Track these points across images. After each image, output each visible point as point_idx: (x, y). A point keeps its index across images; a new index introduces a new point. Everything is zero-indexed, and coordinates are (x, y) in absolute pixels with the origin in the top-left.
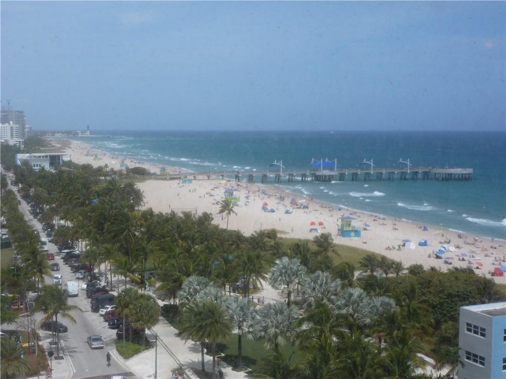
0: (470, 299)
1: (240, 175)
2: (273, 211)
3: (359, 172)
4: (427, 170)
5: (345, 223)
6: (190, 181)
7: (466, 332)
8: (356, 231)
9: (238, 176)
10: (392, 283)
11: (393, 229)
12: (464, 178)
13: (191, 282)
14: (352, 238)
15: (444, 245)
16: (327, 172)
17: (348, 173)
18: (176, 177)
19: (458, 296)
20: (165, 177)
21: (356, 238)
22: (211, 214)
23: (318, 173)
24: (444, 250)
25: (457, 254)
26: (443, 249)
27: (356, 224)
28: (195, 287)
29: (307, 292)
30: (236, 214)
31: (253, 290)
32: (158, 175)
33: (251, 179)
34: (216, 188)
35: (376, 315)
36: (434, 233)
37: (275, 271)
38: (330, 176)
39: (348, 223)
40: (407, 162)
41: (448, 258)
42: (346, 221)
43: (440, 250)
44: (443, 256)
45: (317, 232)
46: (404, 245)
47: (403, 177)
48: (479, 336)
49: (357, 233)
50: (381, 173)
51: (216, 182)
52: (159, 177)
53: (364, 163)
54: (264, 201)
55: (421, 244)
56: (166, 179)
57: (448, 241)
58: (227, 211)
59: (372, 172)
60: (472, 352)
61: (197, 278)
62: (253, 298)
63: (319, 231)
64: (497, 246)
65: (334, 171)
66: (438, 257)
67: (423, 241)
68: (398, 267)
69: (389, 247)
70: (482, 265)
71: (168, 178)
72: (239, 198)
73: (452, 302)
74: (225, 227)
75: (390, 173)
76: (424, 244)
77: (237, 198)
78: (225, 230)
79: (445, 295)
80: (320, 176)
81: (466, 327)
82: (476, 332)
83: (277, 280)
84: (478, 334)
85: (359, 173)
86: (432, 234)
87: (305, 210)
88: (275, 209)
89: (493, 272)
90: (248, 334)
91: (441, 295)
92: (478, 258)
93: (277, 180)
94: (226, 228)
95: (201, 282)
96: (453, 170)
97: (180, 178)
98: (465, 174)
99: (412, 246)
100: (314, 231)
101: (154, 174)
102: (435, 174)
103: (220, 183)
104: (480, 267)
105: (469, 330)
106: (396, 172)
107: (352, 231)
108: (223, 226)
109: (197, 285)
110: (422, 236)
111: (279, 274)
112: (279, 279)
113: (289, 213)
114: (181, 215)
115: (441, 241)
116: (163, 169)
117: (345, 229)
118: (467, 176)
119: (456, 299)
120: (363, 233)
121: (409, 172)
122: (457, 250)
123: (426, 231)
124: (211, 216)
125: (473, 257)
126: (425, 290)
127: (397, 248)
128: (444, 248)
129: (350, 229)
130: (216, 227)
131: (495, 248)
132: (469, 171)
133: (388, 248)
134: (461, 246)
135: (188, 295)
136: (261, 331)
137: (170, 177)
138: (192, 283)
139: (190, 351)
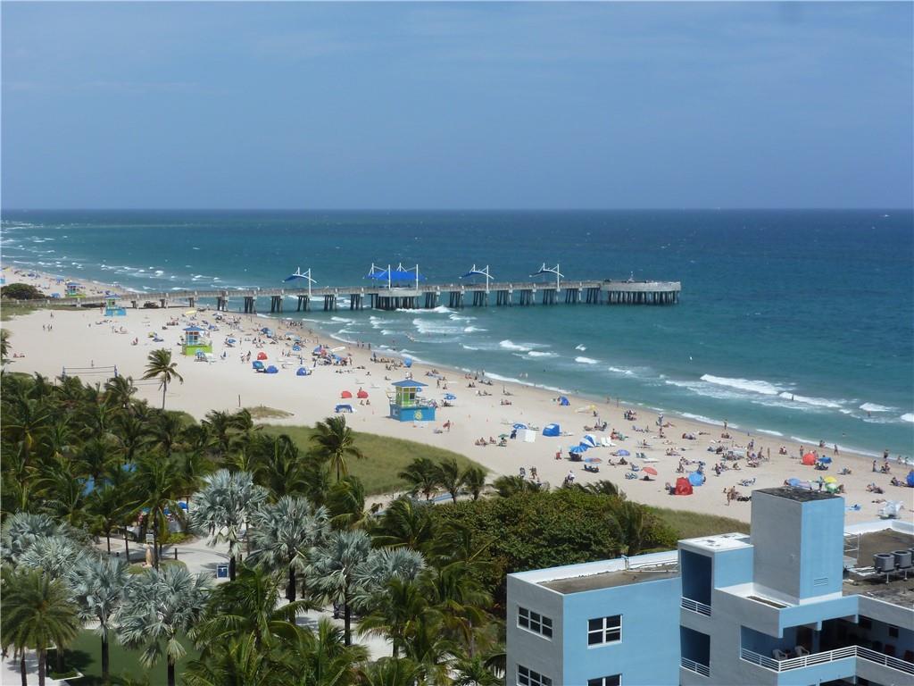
1: (226, 298)
2: (273, 370)
3: (464, 290)
4: (595, 286)
5: (403, 392)
6: (122, 311)
7: (519, 626)
8: (425, 409)
9: (224, 301)
10: (443, 517)
11: (502, 404)
12: (662, 301)
13: (19, 525)
14: (416, 422)
15: (591, 435)
16: (400, 292)
17: (442, 293)
18: (95, 302)
19: (570, 541)
20: (74, 303)
21: (426, 423)
22: (130, 379)
23: (383, 294)
24: (590, 444)
25: (614, 451)
26: (588, 442)
27: (429, 393)
28: (27, 536)
29: (259, 541)
30: (181, 379)
31: (182, 536)
32: (59, 300)
33: (249, 306)
34: (173, 324)
35: (385, 588)
36: (582, 409)
37: (201, 498)
38: (406, 298)
39: (409, 392)
40: (556, 270)
41: (591, 460)
42: (408, 390)
43: (582, 444)
44: (584, 455)
45: (351, 411)
46: (513, 435)
47: (548, 300)
48: (540, 635)
49: (428, 412)
50: (506, 293)
51: (176, 313)
52: (61, 304)
53: (472, 273)
54: (260, 351)
55: (547, 433)
56: (73, 307)
57: (601, 425)
58: (162, 374)
59: (488, 291)
60: (530, 668)
61: (29, 519)
62: (176, 553)
63: (353, 409)
64: (696, 434)
65: (414, 289)
66: (575, 458)
67: (552, 427)
68: (475, 477)
69: (482, 440)
70: (655, 473)
71: (79, 306)
72: (210, 344)
73: (558, 552)
74: (158, 406)
75: (523, 291)
76: (554, 432)
77: (207, 344)
78: (159, 411)
79: (545, 539)
80: (387, 299)
81: (518, 616)
82: (535, 627)
83: (205, 518)
84: (538, 630)
85: (463, 292)
86: (576, 411)
87: (339, 368)
88: (278, 367)
89: (674, 486)
90: (117, 635)
91: (536, 540)
92: (650, 460)
93: (302, 308)
94: (161, 407)
95: (37, 526)
96: (643, 284)
97: (102, 306)
98: (666, 293)
99: (530, 436)
100: (344, 409)
101: (54, 298)
102: (610, 293)
103: (183, 316)
104: (650, 477)
105: (523, 622)
106: (534, 291)
107: (417, 409)
108: (154, 402)
109: (29, 532)
110: (553, 416)
111: (209, 505)
112: (210, 516)
113: (305, 374)
114: (59, 383)
115: (590, 426)
116: (72, 288)
117: (403, 405)
118: (670, 296)
120: (439, 412)
121: (559, 290)
122: (615, 443)
123: (564, 407)
124: (129, 382)
125: (643, 456)
126: (505, 530)
127: (499, 440)
128: (591, 440)
129: (415, 405)
130: (141, 406)
131: (691, 438)
132: (674, 286)
133: (482, 443)
134: (624, 435)
135: (12, 552)
136: (135, 628)
137: (84, 303)
138: (21, 528)
139: (11, 669)
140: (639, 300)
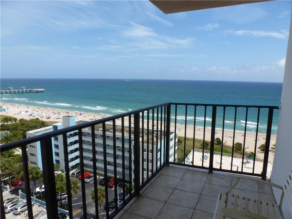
0: (37, 127)
3: (8, 91)
4: (31, 90)
11: (17, 108)
12: (41, 92)
15: (33, 112)
17: (4, 91)
19: (33, 127)
21: (4, 112)
27: (4, 107)
35: (3, 137)
36: (31, 108)
39: (1, 107)
40: (24, 87)
41: (34, 115)
44: (32, 115)
46: (20, 113)
47: (23, 92)
49: (4, 110)
50: (15, 91)
53: (9, 88)
55: (26, 112)
59: (12, 91)
64: (49, 110)
68: (15, 120)
70: (44, 116)
75: (18, 91)
89: (47, 118)
96: (38, 89)
99: (23, 113)
102: (33, 91)
106: (20, 91)
107: (2, 110)
110: (26, 109)
115: (33, 110)
118: (43, 91)
119: (32, 128)
120: (6, 110)
121: (25, 90)
122: (37, 113)
123: (28, 108)
125: (42, 114)
126: (22, 126)
127: (18, 114)
132: (43, 89)
134: (38, 111)
140: (38, 92)
